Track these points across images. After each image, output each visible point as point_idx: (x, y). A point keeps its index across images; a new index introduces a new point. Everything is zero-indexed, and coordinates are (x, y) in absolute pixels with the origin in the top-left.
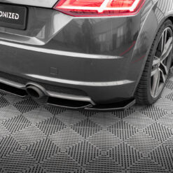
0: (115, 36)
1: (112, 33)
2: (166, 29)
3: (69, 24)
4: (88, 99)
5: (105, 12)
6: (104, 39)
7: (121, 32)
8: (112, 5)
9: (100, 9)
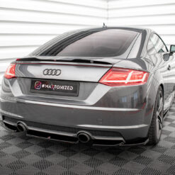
1: (130, 96)
4: (121, 139)
5: (129, 83)
6: (126, 101)
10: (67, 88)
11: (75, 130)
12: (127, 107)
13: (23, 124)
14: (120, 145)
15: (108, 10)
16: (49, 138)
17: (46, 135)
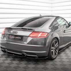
0: (42, 43)
2: (55, 40)
3: (32, 40)
4: (36, 56)
5: (40, 37)
7: (43, 42)
8: (41, 35)
9: (38, 36)
10: (19, 38)
11: (21, 52)
12: (40, 45)
13: (6, 50)
14: (36, 58)
15: (52, 7)
16: (14, 55)
17: (13, 54)
